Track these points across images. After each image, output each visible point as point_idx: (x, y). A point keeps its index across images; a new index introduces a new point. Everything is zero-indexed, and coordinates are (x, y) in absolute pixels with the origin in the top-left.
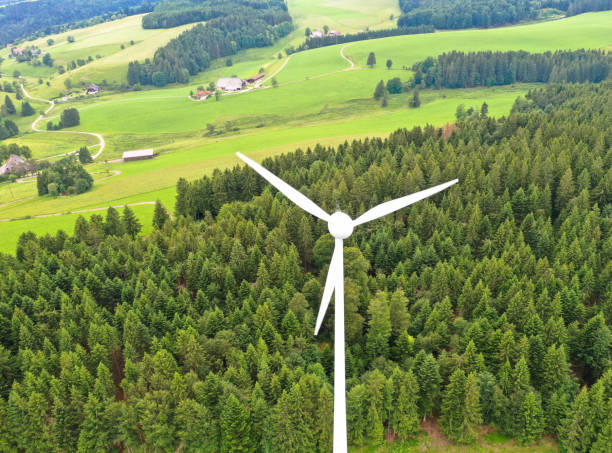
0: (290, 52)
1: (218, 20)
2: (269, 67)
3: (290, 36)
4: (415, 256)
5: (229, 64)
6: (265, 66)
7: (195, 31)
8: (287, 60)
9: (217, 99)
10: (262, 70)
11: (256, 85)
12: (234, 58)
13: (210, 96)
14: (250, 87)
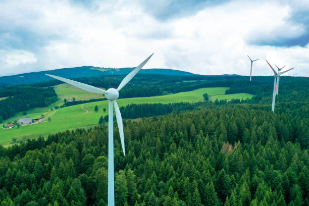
0: (57, 108)
1: (20, 95)
2: (46, 114)
3: (57, 102)
4: (134, 162)
5: (25, 114)
6: (44, 114)
7: (7, 100)
8: (55, 111)
9: (18, 127)
10: (43, 115)
11: (40, 121)
12: (28, 112)
13: (14, 127)
14: (36, 122)
